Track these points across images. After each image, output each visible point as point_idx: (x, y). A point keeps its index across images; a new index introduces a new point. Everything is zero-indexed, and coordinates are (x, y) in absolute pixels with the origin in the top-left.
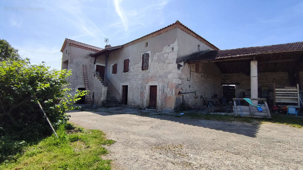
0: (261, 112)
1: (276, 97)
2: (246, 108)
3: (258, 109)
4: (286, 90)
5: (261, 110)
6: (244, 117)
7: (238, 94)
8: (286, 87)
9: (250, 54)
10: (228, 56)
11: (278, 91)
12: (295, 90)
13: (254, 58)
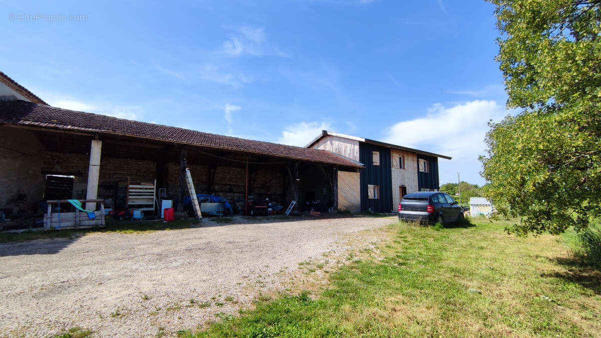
0: (93, 219)
1: (130, 197)
2: (70, 215)
3: (88, 216)
4: (142, 187)
5: (94, 216)
6: (60, 230)
7: (78, 194)
8: (142, 183)
9: (90, 129)
10: (50, 123)
11: (132, 188)
12: (152, 187)
13: (97, 137)
